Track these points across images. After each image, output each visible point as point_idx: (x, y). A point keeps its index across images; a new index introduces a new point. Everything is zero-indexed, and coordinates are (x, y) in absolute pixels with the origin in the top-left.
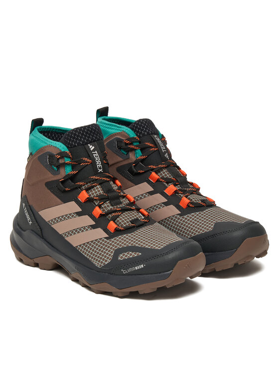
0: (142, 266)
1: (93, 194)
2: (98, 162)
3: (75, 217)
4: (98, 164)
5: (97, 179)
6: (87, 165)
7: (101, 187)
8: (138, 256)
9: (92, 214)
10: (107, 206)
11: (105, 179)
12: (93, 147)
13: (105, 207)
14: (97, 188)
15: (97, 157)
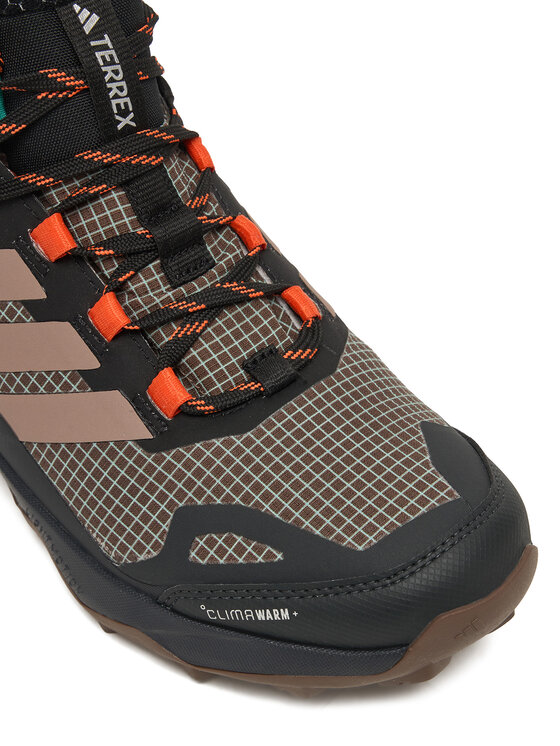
0: (285, 615)
1: (92, 226)
2: (113, 86)
3: (20, 320)
4: (116, 96)
5: (110, 165)
6: (66, 99)
7: (130, 197)
8: (269, 566)
9: (85, 319)
10: (152, 287)
11: (144, 160)
12: (95, 18)
13: (143, 291)
14: (111, 204)
15: (112, 63)
